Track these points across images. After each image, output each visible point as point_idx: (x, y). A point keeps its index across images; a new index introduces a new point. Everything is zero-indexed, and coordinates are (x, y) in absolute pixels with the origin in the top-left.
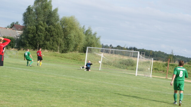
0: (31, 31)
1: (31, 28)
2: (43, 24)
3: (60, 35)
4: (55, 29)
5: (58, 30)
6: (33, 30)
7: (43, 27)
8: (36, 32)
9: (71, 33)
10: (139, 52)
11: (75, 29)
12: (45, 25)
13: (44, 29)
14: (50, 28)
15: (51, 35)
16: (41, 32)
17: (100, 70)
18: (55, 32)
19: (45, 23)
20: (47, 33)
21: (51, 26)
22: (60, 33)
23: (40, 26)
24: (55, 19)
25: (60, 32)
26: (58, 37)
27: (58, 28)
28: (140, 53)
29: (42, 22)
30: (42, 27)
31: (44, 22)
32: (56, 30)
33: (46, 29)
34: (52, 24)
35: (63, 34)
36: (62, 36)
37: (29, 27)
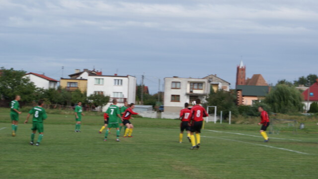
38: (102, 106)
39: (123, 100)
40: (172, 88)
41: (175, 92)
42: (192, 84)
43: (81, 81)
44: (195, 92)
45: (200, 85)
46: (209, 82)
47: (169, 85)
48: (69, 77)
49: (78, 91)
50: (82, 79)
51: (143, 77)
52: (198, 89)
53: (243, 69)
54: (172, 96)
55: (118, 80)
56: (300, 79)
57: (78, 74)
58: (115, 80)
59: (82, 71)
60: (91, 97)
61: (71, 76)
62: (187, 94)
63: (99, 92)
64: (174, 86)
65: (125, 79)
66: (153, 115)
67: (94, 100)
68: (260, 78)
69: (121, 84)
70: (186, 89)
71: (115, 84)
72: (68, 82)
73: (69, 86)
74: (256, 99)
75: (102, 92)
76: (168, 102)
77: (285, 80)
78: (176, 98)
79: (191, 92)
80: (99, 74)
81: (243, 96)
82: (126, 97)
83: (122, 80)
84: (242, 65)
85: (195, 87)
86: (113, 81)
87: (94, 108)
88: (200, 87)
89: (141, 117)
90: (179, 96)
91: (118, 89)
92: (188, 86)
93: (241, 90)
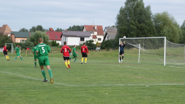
0: (123, 31)
1: (123, 28)
2: (134, 23)
3: (152, 32)
4: (147, 27)
5: (150, 28)
6: (125, 30)
7: (135, 26)
8: (128, 31)
9: (164, 29)
11: (169, 24)
12: (136, 24)
13: (135, 27)
14: (141, 26)
15: (143, 32)
17: (139, 62)
18: (147, 30)
19: (137, 22)
20: (139, 32)
21: (142, 24)
23: (131, 25)
24: (147, 17)
25: (152, 29)
26: (150, 35)
27: (150, 25)
29: (133, 22)
30: (133, 26)
31: (135, 21)
33: (137, 27)
34: (144, 22)
36: (155, 32)
37: (121, 27)
56: (33, 27)
68: (7, 27)
74: (26, 39)
77: (24, 28)
81: (15, 37)
93: (14, 34)
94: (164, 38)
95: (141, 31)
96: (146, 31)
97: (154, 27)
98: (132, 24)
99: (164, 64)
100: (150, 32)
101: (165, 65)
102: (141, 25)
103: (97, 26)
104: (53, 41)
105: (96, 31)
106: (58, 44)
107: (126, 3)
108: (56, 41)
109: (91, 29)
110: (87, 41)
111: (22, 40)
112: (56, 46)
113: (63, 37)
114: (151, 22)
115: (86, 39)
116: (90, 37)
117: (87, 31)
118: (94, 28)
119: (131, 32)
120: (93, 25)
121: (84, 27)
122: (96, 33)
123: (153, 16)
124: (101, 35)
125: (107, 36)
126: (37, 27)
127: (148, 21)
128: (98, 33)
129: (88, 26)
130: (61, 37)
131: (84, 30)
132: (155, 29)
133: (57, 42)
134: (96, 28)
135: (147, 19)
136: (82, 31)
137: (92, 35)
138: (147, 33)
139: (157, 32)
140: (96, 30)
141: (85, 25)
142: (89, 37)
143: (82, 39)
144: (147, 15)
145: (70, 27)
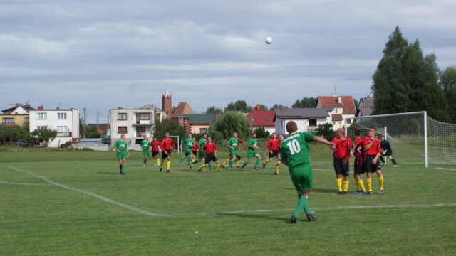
0: (383, 103)
1: (383, 99)
2: (404, 88)
3: (438, 104)
4: (428, 94)
5: (434, 95)
6: (386, 101)
7: (405, 94)
8: (393, 104)
10: (425, 112)
12: (408, 89)
13: (405, 96)
14: (417, 94)
16: (401, 104)
18: (428, 99)
19: (408, 86)
21: (419, 90)
22: (439, 99)
23: (399, 92)
24: (427, 75)
27: (434, 91)
28: (427, 113)
29: (401, 85)
30: (401, 95)
31: (405, 85)
32: (430, 95)
33: (410, 97)
34: (421, 85)
35: (446, 101)
36: (445, 104)
37: (379, 97)
38: (47, 140)
39: (68, 134)
40: (118, 120)
41: (122, 124)
42: (138, 115)
43: (17, 117)
44: (142, 122)
45: (147, 115)
46: (155, 112)
47: (115, 117)
48: (2, 113)
49: (18, 127)
50: (16, 114)
51: (85, 109)
52: (145, 120)
53: (169, 98)
54: (119, 127)
55: (62, 114)
56: (229, 105)
57: (12, 109)
58: (59, 114)
59: (14, 106)
60: (35, 133)
61: (4, 111)
62: (134, 126)
63: (42, 127)
64: (120, 118)
65: (69, 113)
66: (105, 148)
67: (39, 136)
68: (186, 106)
69: (66, 118)
70: (133, 119)
71: (59, 118)
72: (3, 118)
73: (4, 121)
74: (208, 127)
75: (46, 127)
76: (114, 135)
77: (214, 108)
78: (122, 130)
79: (138, 122)
80: (41, 108)
81: (191, 125)
82: (71, 131)
83: (65, 114)
84: (167, 94)
85: (142, 118)
86: (57, 115)
87: (38, 143)
88: (147, 118)
89: (93, 150)
90: (126, 127)
91: (62, 122)
92: (135, 117)
93: (188, 119)
94: (423, 114)
95: (416, 102)
96: (426, 102)
97: (443, 94)
98: (401, 91)
99: (425, 165)
100: (434, 103)
101: (427, 166)
102: (417, 91)
103: (343, 97)
104: (260, 128)
105: (340, 106)
106: (268, 133)
107: (385, 52)
108: (264, 129)
109: (333, 102)
110: (320, 126)
111: (204, 129)
112: (262, 137)
113: (277, 120)
114: (435, 85)
115: (319, 123)
116: (328, 118)
117: (324, 107)
118: (337, 101)
119: (399, 106)
120: (336, 96)
121: (317, 100)
122: (340, 111)
123: (440, 73)
124: (349, 113)
125: (360, 114)
126: (236, 103)
127: (429, 84)
128: (344, 109)
129: (325, 98)
130: (274, 120)
131: (319, 105)
132: (445, 98)
133: (266, 130)
134: (340, 101)
135: (428, 79)
136: (316, 107)
137: (330, 114)
138: (429, 106)
139: (450, 103)
140: (341, 104)
141: (320, 97)
142: (324, 118)
143: (313, 122)
144: (427, 71)
145: (298, 101)
